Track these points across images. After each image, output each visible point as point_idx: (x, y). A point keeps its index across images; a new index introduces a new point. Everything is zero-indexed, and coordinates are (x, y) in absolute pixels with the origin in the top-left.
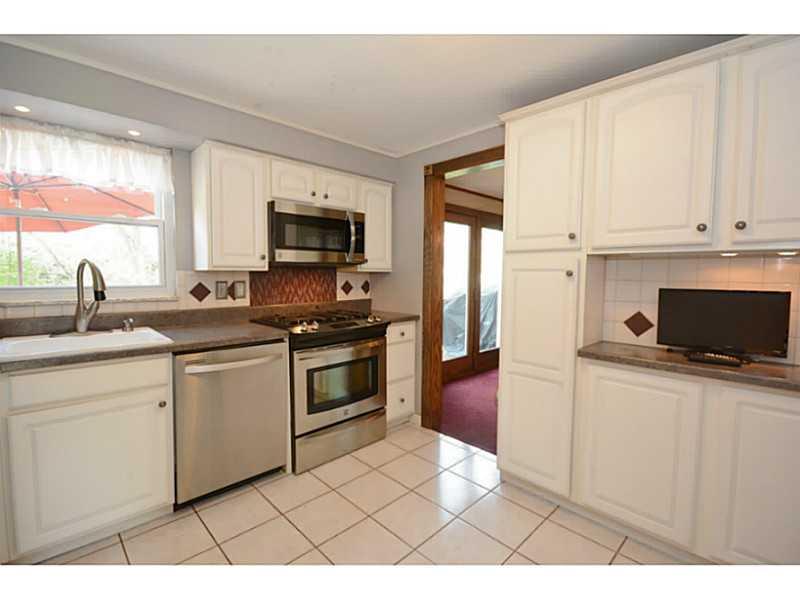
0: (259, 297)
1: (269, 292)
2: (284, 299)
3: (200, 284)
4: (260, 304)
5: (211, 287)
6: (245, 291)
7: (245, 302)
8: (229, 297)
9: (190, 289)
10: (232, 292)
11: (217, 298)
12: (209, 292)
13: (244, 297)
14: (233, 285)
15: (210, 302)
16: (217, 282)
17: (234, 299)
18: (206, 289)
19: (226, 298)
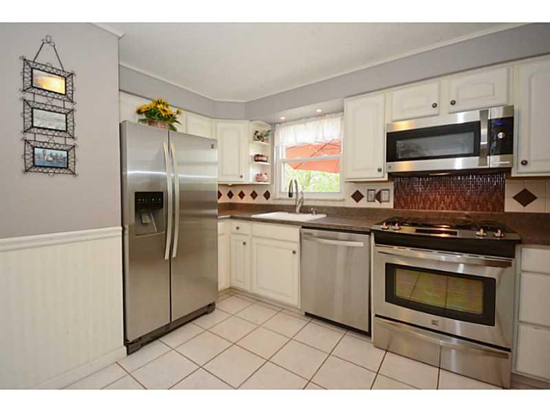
0: (402, 202)
1: (412, 198)
2: (428, 206)
3: (358, 191)
4: (403, 208)
5: (364, 193)
6: (389, 196)
7: (390, 205)
8: (376, 201)
9: (352, 194)
10: (378, 197)
11: (368, 201)
12: (363, 196)
13: (388, 201)
14: (380, 192)
15: (363, 204)
16: (369, 190)
17: (381, 202)
18: (361, 195)
19: (374, 201)
